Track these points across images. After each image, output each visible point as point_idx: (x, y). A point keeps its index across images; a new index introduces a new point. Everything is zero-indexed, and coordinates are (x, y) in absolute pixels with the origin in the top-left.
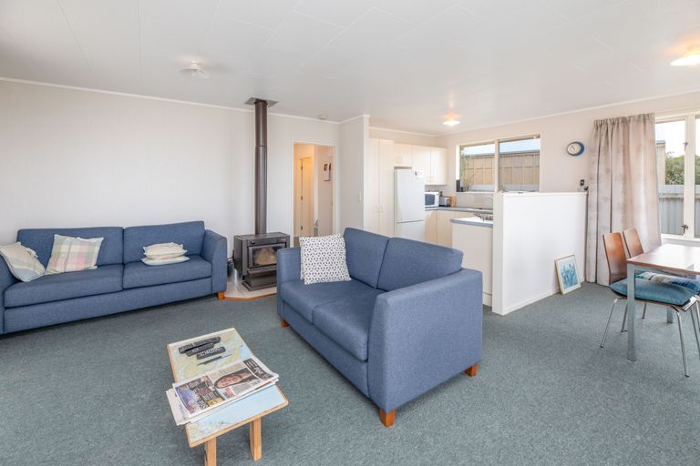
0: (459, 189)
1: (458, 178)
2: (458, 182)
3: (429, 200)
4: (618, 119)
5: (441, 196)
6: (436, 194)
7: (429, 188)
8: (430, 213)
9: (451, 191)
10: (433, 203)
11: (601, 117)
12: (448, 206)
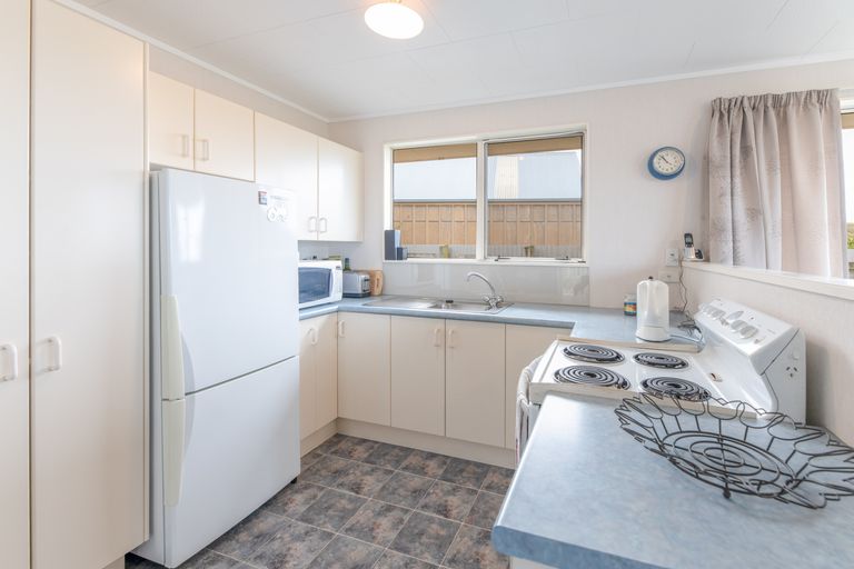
0: (393, 252)
1: (388, 226)
2: (389, 236)
3: (313, 286)
4: (765, 97)
5: (346, 269)
6: (334, 266)
7: (311, 248)
8: (316, 324)
9: (374, 258)
10: (325, 292)
11: (730, 91)
12: (367, 294)
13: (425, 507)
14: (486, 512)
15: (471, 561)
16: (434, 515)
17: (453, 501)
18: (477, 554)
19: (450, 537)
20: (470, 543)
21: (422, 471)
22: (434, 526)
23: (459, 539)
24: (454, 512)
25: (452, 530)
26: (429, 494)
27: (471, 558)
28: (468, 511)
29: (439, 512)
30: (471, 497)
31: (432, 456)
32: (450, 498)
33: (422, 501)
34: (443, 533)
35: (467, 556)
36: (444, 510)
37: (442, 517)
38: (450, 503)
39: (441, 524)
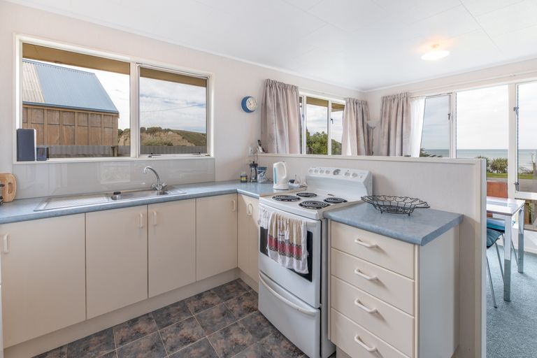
13: (172, 349)
14: (212, 322)
15: (234, 347)
16: (185, 347)
17: (186, 331)
18: (233, 341)
19: (210, 348)
20: (223, 341)
21: (138, 334)
22: (193, 351)
23: (215, 345)
24: (195, 336)
25: (205, 344)
26: (165, 342)
27: (232, 346)
28: (201, 329)
29: (186, 343)
30: (194, 322)
31: (134, 321)
32: (182, 332)
33: (166, 347)
34: (203, 349)
35: (230, 347)
36: (187, 340)
37: (191, 344)
38: (185, 335)
39: (195, 347)
